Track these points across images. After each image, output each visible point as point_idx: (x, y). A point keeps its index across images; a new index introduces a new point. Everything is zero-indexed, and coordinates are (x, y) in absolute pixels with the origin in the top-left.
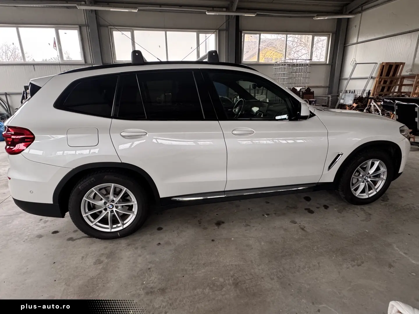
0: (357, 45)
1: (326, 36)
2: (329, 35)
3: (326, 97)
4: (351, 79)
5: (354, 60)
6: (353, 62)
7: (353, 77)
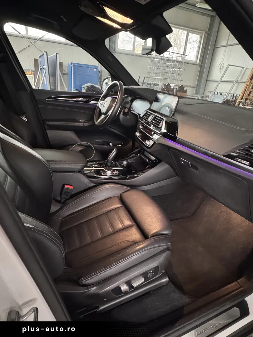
0: (226, 47)
1: (198, 35)
2: (201, 34)
3: (196, 97)
4: (221, 81)
5: (222, 62)
6: (221, 64)
7: (223, 79)
